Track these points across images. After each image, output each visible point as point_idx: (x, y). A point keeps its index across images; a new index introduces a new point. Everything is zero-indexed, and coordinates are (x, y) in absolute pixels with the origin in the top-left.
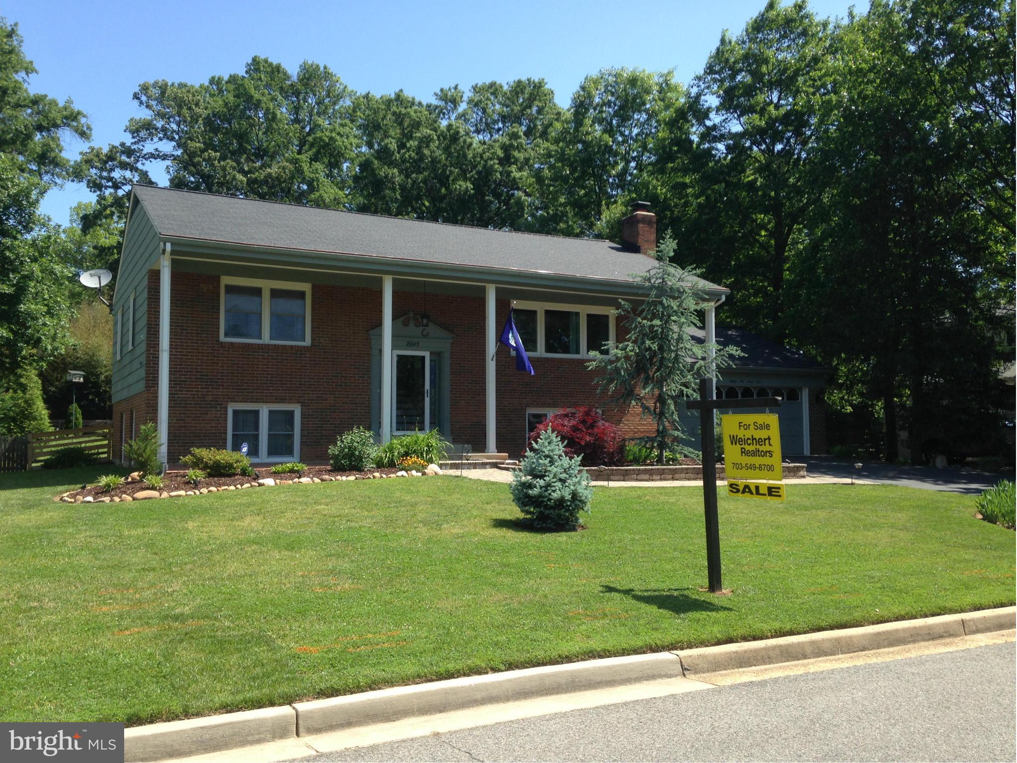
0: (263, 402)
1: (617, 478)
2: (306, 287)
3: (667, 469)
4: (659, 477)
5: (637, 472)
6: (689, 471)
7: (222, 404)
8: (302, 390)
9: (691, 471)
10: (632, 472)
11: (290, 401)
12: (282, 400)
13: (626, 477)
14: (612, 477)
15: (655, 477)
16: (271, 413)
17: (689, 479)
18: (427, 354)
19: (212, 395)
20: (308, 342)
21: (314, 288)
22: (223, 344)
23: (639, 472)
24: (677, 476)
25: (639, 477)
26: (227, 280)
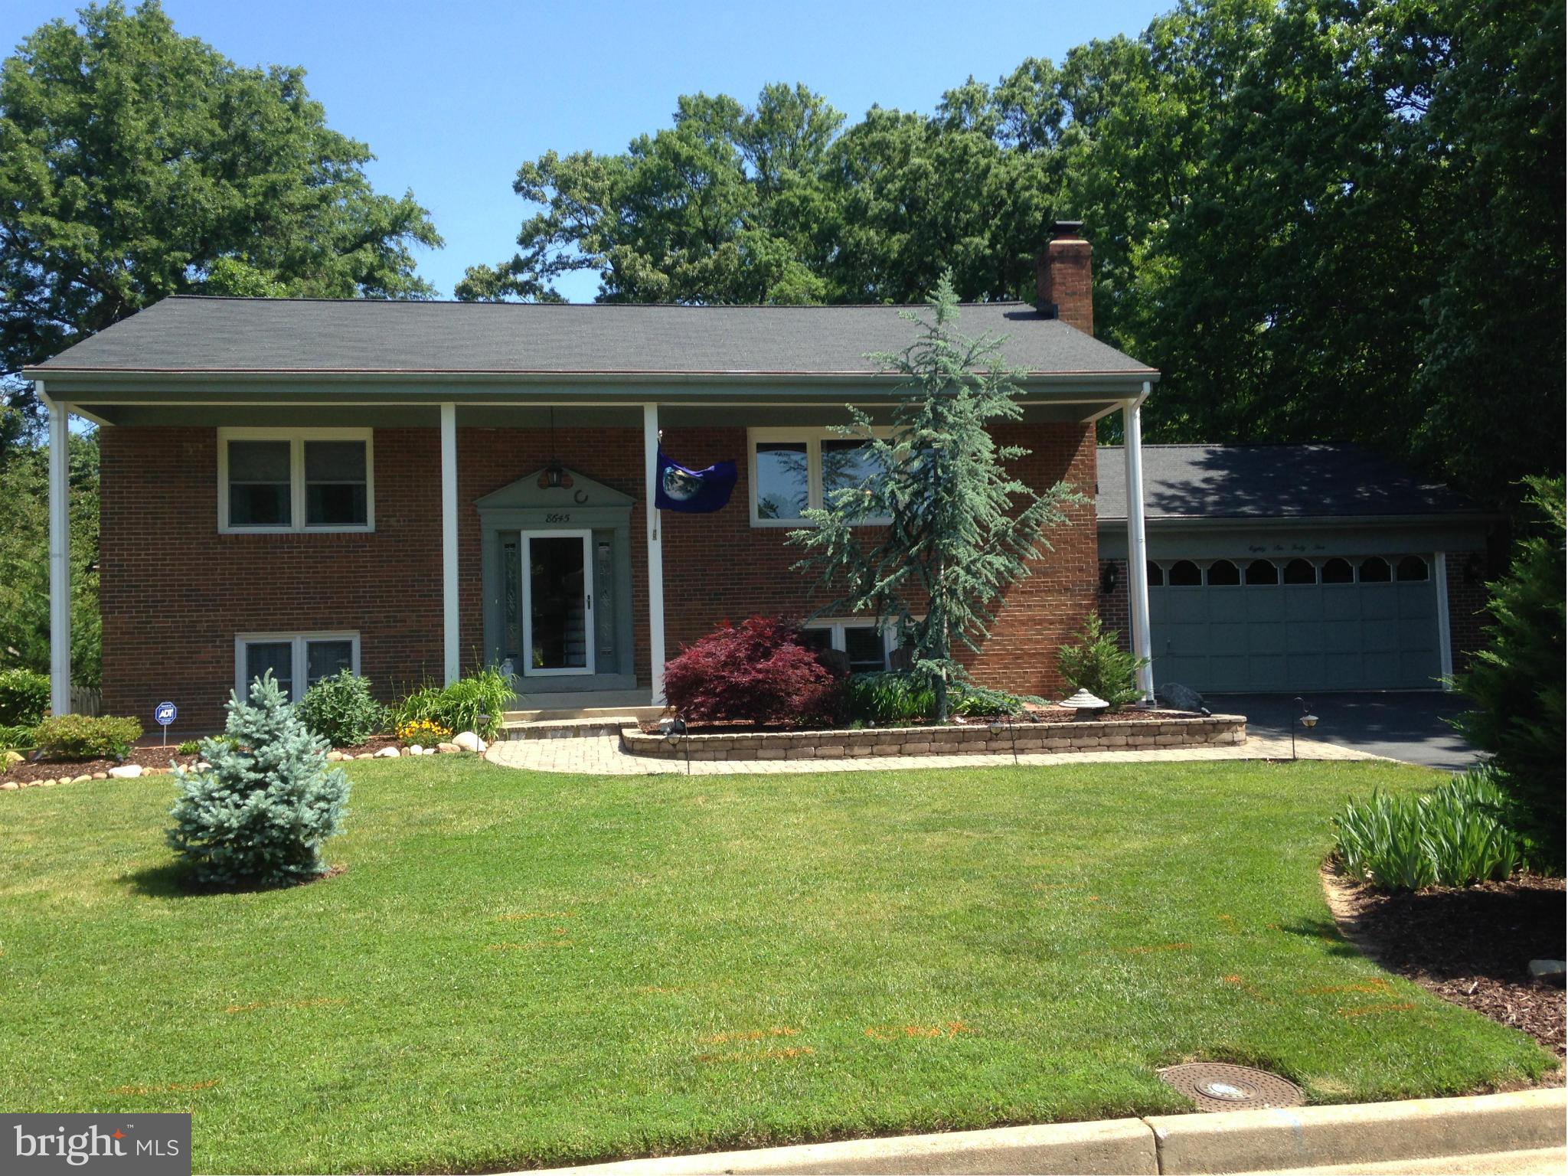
0: (293, 630)
1: (771, 753)
2: (364, 434)
3: (886, 734)
4: (868, 750)
5: (816, 742)
6: (938, 736)
7: (223, 636)
8: (360, 607)
9: (944, 736)
10: (804, 742)
11: (341, 625)
12: (326, 625)
13: (790, 753)
14: (760, 753)
15: (857, 751)
16: (312, 647)
17: (939, 753)
18: (586, 535)
19: (207, 621)
20: (370, 526)
21: (377, 434)
22: (221, 539)
23: (821, 742)
24: (909, 747)
25: (819, 752)
26: (228, 434)
